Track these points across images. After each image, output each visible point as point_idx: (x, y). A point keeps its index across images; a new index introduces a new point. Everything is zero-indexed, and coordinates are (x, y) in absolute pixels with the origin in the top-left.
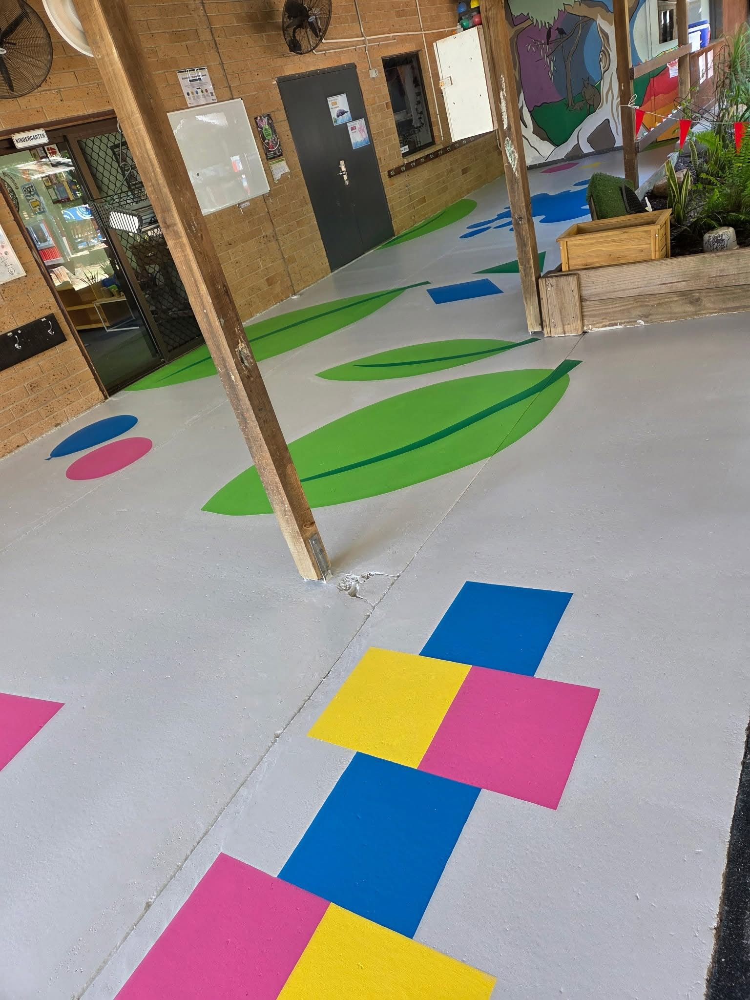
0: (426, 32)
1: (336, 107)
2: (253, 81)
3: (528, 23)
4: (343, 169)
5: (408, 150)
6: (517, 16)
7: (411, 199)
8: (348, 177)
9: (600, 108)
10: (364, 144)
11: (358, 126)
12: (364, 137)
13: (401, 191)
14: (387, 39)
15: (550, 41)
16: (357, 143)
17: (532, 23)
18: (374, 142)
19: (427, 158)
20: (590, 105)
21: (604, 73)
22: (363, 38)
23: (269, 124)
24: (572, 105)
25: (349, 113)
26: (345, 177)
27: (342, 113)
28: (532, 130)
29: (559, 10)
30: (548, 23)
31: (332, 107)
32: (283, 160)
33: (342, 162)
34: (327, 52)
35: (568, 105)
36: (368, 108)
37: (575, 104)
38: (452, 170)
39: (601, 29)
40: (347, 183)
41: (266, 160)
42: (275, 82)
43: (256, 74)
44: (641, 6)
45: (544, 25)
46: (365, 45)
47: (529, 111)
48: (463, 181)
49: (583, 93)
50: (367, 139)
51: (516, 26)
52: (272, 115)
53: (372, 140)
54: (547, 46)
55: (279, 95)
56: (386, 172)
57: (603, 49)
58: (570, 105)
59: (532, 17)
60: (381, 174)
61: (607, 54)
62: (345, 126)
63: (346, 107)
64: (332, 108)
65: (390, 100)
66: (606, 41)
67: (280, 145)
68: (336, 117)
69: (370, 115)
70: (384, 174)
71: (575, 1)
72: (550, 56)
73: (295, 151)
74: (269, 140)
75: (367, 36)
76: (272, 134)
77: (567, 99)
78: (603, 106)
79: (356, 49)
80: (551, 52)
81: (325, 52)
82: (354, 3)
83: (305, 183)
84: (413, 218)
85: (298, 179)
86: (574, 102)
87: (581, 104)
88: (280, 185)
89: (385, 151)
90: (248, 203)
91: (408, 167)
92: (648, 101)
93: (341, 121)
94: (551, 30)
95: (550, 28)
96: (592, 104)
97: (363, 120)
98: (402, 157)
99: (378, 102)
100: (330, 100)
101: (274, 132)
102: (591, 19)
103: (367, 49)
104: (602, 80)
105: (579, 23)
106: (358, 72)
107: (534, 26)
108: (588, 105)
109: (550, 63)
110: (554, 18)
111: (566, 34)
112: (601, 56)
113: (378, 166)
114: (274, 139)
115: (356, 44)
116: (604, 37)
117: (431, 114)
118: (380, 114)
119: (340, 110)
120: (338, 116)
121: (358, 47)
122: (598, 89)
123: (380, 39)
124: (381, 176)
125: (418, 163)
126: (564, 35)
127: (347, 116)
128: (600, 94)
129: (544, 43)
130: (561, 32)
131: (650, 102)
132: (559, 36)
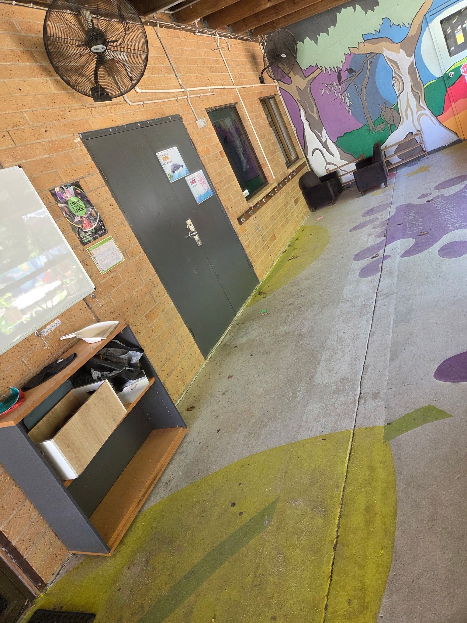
0: (239, 87)
1: (168, 163)
2: (39, 141)
3: (318, 71)
4: (192, 228)
5: (249, 194)
6: (307, 69)
7: (264, 239)
8: (200, 237)
9: (401, 125)
10: (208, 196)
11: (197, 179)
12: (206, 189)
13: (254, 235)
14: (205, 91)
15: (341, 81)
16: (200, 197)
17: (321, 71)
18: (217, 192)
19: (268, 197)
20: (391, 125)
21: (399, 95)
22: (183, 90)
23: (76, 195)
24: (373, 128)
25: (184, 166)
26: (196, 238)
27: (176, 168)
28: (340, 157)
29: (345, 54)
30: (337, 67)
31: (164, 162)
32: (110, 239)
33: (189, 222)
34: (145, 102)
35: (370, 129)
36: (203, 158)
37: (376, 127)
38: (287, 203)
39: (389, 59)
40: (200, 243)
41: (81, 247)
42: (79, 140)
43: (44, 130)
44: (425, 30)
45: (333, 70)
46: (186, 97)
47: (333, 142)
48: (297, 211)
49: (382, 116)
50: (210, 191)
51: (307, 77)
52: (81, 183)
53: (215, 190)
54: (340, 86)
55: (89, 156)
56: (236, 220)
57: (394, 75)
58: (371, 129)
59: (321, 66)
60: (232, 223)
61: (399, 79)
62: (183, 181)
63: (180, 160)
64: (164, 164)
65: (223, 149)
66: (396, 67)
67: (100, 221)
68: (171, 173)
69: (208, 166)
70: (234, 223)
71: (359, 43)
72: (344, 94)
73: (126, 223)
74: (81, 217)
75: (187, 88)
76: (86, 207)
77: (367, 125)
78: (404, 123)
79: (178, 100)
80: (344, 90)
81: (142, 103)
82: (166, 55)
83: (148, 260)
84: (270, 258)
85: (137, 258)
86: (374, 126)
87: (382, 126)
88: (112, 275)
89: (229, 199)
90: (58, 322)
91: (254, 209)
92: (448, 108)
93: (176, 176)
94: (341, 72)
95: (340, 71)
96: (393, 123)
97: (201, 172)
98: (246, 202)
99: (212, 151)
100: (160, 155)
101: (88, 202)
102: (377, 53)
103: (189, 101)
104: (399, 102)
105: (367, 59)
106: (185, 123)
107: (324, 72)
108: (389, 125)
109: (345, 100)
110: (342, 61)
111: (355, 72)
112: (393, 82)
113: (227, 216)
114: (91, 214)
115: (177, 95)
116: (393, 65)
117: (258, 157)
118: (216, 163)
119: (174, 165)
120: (173, 172)
121: (179, 98)
122: (397, 109)
123: (199, 92)
124: (231, 225)
125: (261, 203)
126: (354, 73)
127: (183, 171)
128: (399, 114)
129: (337, 85)
130: (351, 71)
131: (450, 108)
132: (349, 75)
